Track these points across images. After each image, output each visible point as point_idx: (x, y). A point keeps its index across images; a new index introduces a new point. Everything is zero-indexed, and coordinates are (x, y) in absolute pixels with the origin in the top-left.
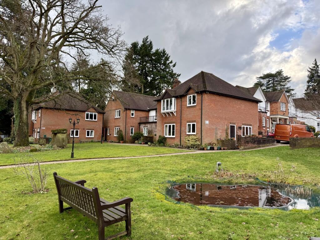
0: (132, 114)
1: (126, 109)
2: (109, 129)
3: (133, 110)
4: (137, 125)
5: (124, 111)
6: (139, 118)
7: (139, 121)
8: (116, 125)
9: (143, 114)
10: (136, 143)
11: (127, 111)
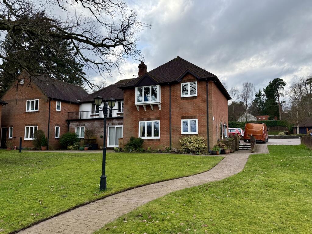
0: (58, 107)
1: (50, 99)
2: (11, 129)
3: (59, 100)
4: (63, 123)
5: (47, 102)
6: (67, 113)
7: (66, 118)
8: (27, 123)
9: (71, 108)
10: (69, 149)
11: (51, 102)
